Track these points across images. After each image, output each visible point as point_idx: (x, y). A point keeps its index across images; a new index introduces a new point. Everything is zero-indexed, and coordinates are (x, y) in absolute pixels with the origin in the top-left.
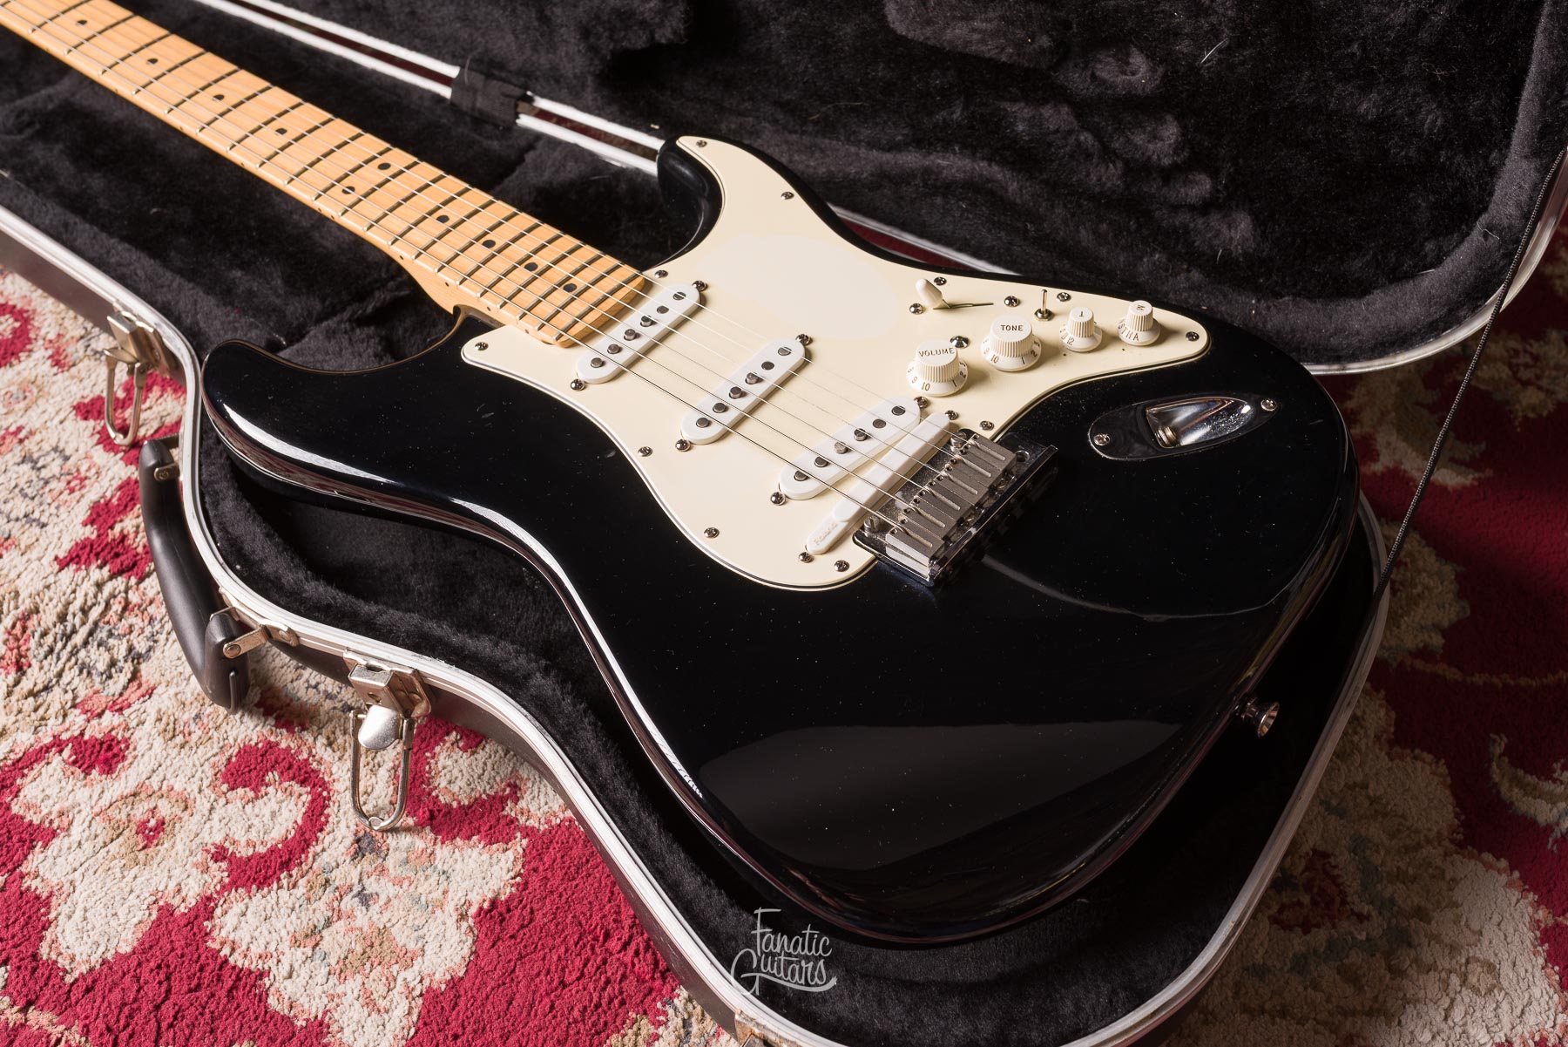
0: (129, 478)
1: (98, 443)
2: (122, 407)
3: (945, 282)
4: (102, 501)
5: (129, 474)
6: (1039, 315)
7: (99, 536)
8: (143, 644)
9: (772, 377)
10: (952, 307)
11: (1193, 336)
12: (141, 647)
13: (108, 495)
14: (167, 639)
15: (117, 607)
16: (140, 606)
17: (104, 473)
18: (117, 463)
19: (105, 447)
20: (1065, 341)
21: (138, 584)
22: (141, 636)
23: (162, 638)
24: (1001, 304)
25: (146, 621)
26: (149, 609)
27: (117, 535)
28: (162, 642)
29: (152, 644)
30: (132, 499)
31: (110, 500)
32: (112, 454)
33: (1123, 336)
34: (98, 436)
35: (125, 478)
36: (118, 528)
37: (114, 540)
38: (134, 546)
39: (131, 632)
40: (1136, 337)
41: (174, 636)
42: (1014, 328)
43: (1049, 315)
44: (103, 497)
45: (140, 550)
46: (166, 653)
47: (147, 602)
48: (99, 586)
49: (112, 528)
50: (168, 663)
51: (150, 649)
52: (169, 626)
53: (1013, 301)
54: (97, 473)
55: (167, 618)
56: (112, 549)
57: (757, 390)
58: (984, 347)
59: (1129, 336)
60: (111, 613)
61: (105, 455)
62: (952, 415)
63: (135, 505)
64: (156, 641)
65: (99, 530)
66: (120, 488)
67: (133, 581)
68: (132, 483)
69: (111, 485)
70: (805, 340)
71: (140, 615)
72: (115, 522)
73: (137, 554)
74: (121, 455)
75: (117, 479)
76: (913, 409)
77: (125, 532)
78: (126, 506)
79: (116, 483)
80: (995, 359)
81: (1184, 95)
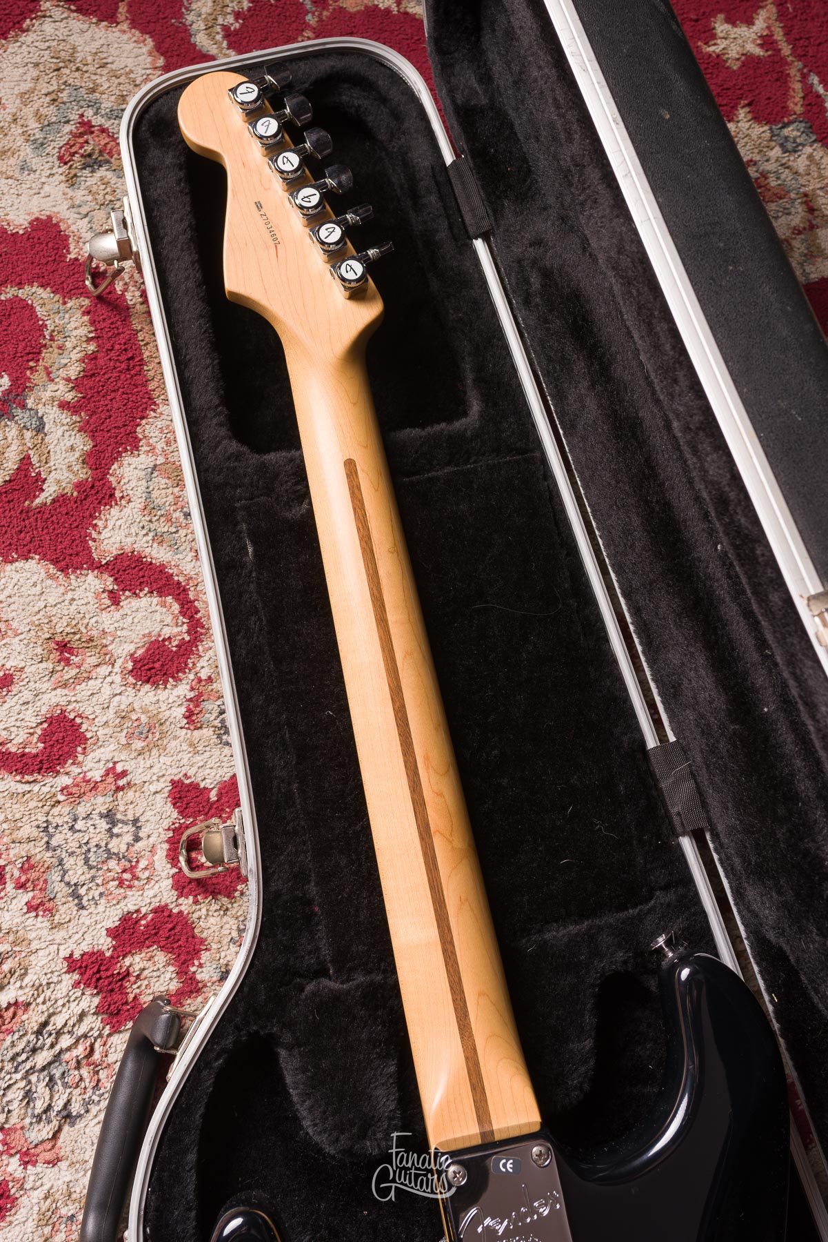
0: (167, 905)
1: (167, 841)
2: (206, 814)
4: (135, 916)
5: (169, 901)
7: (112, 957)
8: (78, 1105)
12: (75, 1108)
13: (143, 911)
14: (96, 1116)
15: (80, 1051)
16: (97, 1066)
17: (153, 882)
18: (168, 878)
19: (169, 849)
21: (109, 1035)
22: (80, 1097)
23: (94, 1109)
25: (93, 1084)
26: (101, 1072)
27: (123, 970)
28: (90, 1116)
29: (82, 1112)
30: (156, 934)
31: (141, 919)
32: (169, 866)
34: (171, 834)
35: (163, 904)
36: (127, 961)
37: (119, 973)
38: (129, 990)
39: (77, 1086)
41: (102, 1117)
44: (138, 911)
45: (131, 997)
46: (87, 1130)
47: (104, 1065)
48: (82, 1016)
49: (124, 956)
50: (83, 1141)
51: (80, 1116)
52: (104, 1104)
54: (148, 878)
55: (106, 1095)
56: (110, 984)
60: (75, 1053)
61: (165, 861)
63: (154, 942)
64: (87, 1111)
65: (115, 948)
66: (155, 911)
67: (107, 1031)
68: (166, 914)
69: (150, 903)
71: (92, 1074)
72: (130, 952)
73: (126, 1003)
74: (175, 870)
75: (158, 899)
77: (131, 970)
78: (147, 939)
79: (155, 904)
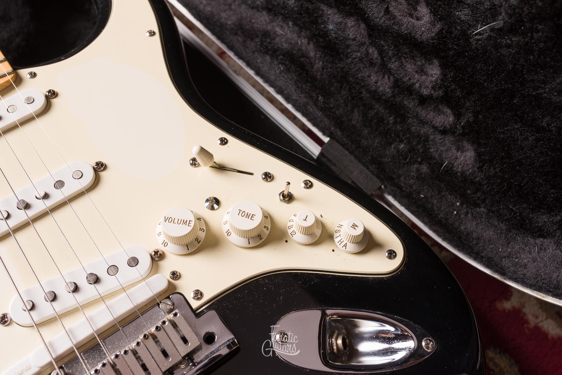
3: (226, 143)
6: (281, 197)
9: (57, 196)
10: (221, 168)
11: (392, 254)
20: (290, 231)
24: (259, 176)
33: (336, 240)
40: (345, 246)
42: (248, 216)
43: (288, 198)
53: (268, 177)
57: (39, 206)
58: (226, 217)
59: (341, 242)
62: (175, 275)
70: (100, 167)
76: (145, 262)
80: (228, 233)
81: (451, 53)
